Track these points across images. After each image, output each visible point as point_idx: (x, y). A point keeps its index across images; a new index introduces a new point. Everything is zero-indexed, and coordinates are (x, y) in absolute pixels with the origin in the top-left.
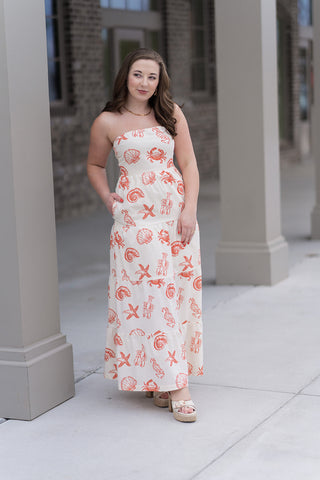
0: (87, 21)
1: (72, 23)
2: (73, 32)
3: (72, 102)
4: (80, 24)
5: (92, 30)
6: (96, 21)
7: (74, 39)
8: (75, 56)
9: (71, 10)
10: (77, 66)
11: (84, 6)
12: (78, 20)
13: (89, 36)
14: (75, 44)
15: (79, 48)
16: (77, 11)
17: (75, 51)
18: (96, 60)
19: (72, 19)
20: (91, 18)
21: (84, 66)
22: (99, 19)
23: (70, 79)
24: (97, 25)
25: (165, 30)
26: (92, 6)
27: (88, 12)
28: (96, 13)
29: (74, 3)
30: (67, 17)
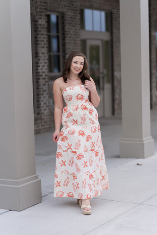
0: (73, 36)
1: (66, 37)
2: (66, 41)
4: (70, 37)
5: (76, 40)
6: (77, 36)
7: (67, 44)
8: (67, 52)
9: (65, 31)
11: (71, 29)
12: (69, 36)
13: (74, 43)
14: (67, 47)
15: (69, 49)
16: (68, 32)
17: (67, 50)
19: (66, 35)
20: (75, 35)
22: (79, 35)
24: (78, 38)
25: (112, 41)
26: (76, 29)
27: (74, 32)
28: (78, 32)
29: (67, 28)
30: (64, 34)
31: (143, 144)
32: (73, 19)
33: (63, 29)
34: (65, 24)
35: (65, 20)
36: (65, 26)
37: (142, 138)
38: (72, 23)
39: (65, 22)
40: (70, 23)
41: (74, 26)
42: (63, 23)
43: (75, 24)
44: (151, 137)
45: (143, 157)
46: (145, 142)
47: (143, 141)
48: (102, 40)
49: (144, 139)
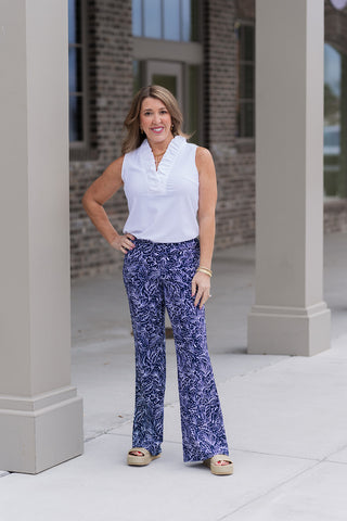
0: (116, 51)
1: (98, 53)
2: (99, 63)
3: (94, 145)
4: (108, 54)
5: (122, 62)
6: (126, 52)
7: (100, 71)
8: (100, 91)
9: (98, 39)
10: (102, 102)
11: (113, 34)
12: (106, 50)
13: (118, 69)
14: (100, 78)
15: (105, 82)
16: (105, 39)
17: (100, 85)
18: (125, 96)
19: (98, 49)
20: (121, 48)
21: (110, 103)
22: (130, 49)
23: (94, 117)
24: (127, 56)
25: (207, 65)
26: (122, 34)
27: (117, 41)
28: (127, 42)
29: (100, 30)
30: (93, 45)
31: (308, 319)
32: (116, 10)
33: (92, 32)
34: (97, 21)
35: (98, 10)
36: (98, 25)
37: (304, 306)
38: (113, 20)
39: (98, 15)
40: (108, 19)
41: (117, 27)
42: (92, 18)
43: (122, 21)
44: (323, 303)
45: (306, 354)
46: (310, 316)
47: (306, 313)
48: (183, 63)
49: (308, 308)
